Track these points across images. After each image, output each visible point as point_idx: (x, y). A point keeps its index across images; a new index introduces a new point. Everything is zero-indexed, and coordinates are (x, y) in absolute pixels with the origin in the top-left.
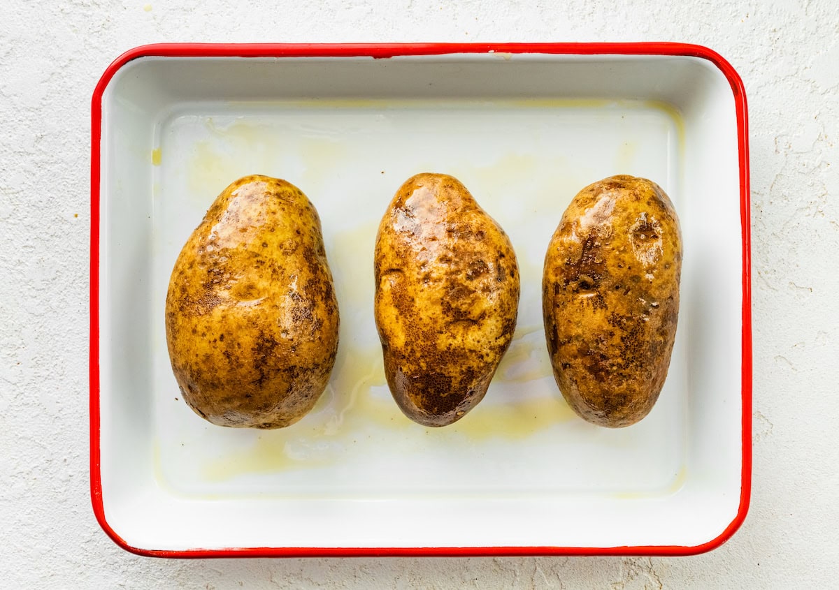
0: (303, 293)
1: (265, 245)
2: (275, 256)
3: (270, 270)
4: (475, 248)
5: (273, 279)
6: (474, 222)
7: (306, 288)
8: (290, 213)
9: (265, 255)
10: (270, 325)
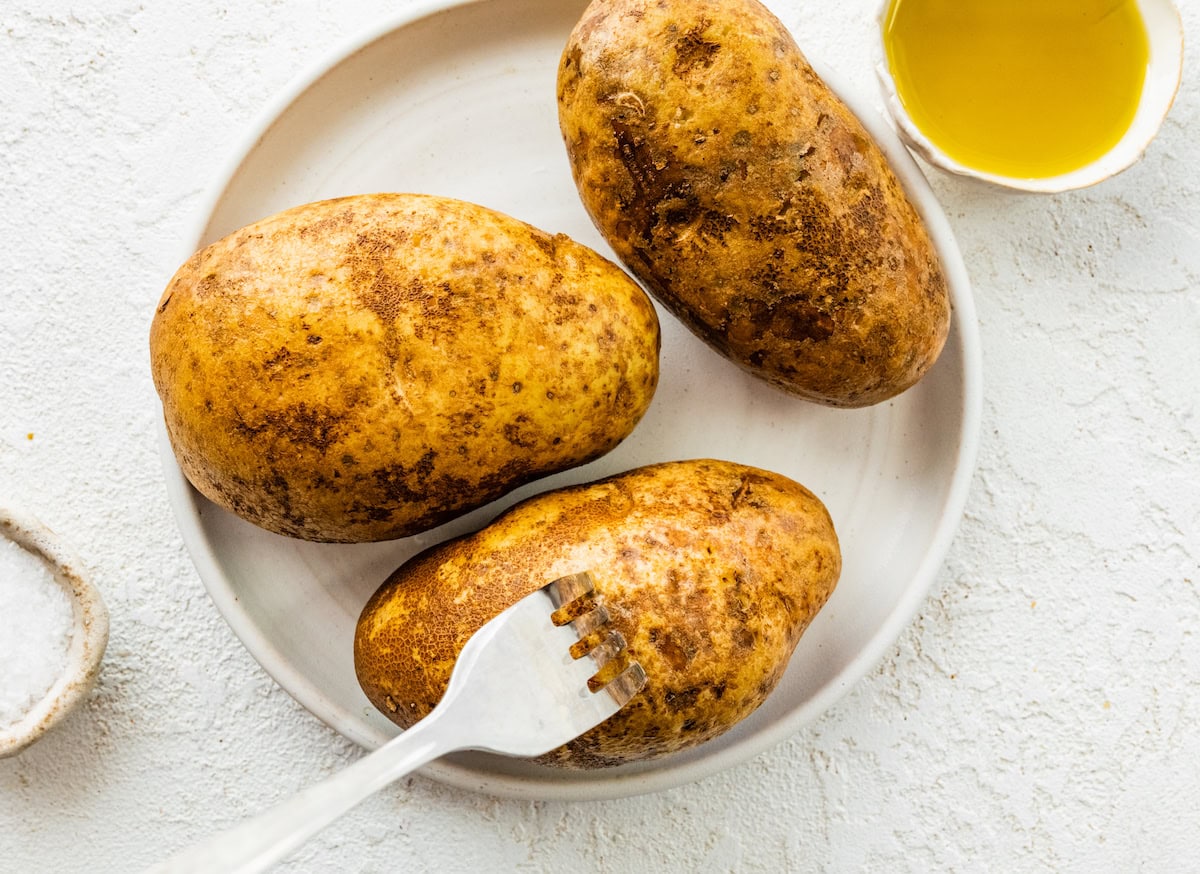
0: (435, 475)
1: (517, 387)
2: (498, 411)
3: (468, 407)
4: (717, 631)
5: (450, 418)
6: (767, 620)
7: (447, 477)
8: (593, 417)
9: (498, 393)
10: (358, 431)
